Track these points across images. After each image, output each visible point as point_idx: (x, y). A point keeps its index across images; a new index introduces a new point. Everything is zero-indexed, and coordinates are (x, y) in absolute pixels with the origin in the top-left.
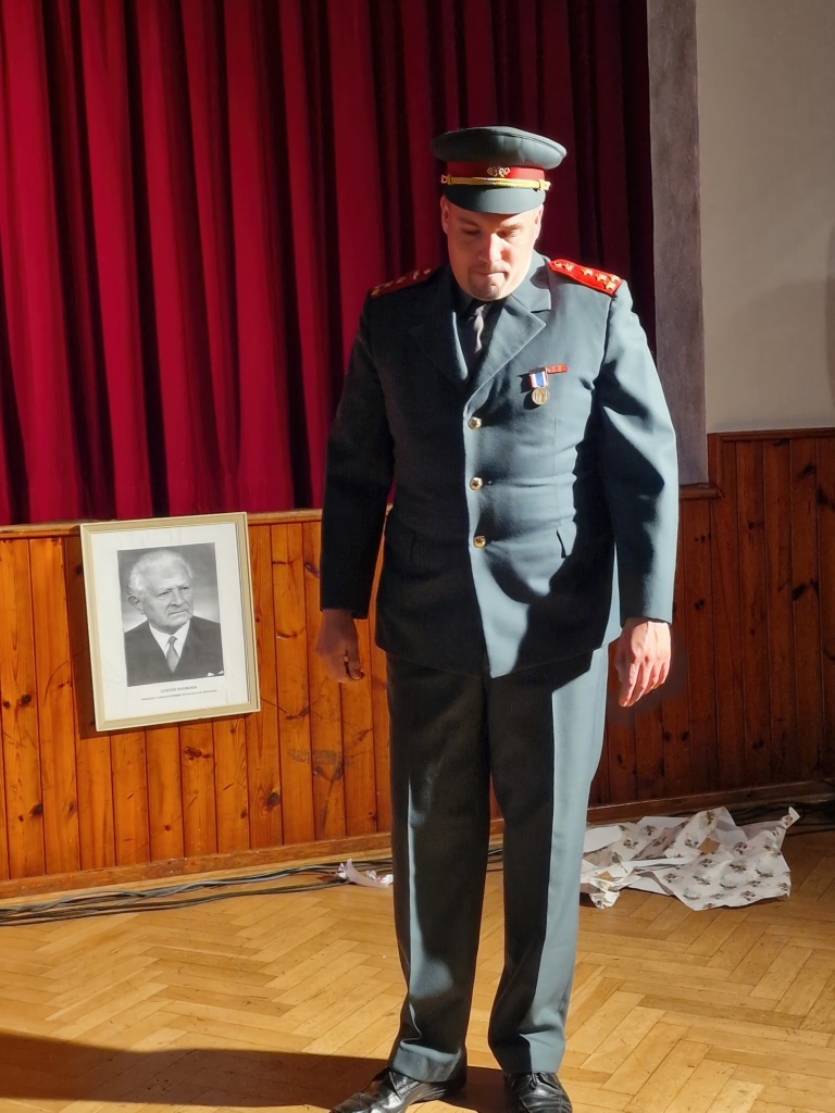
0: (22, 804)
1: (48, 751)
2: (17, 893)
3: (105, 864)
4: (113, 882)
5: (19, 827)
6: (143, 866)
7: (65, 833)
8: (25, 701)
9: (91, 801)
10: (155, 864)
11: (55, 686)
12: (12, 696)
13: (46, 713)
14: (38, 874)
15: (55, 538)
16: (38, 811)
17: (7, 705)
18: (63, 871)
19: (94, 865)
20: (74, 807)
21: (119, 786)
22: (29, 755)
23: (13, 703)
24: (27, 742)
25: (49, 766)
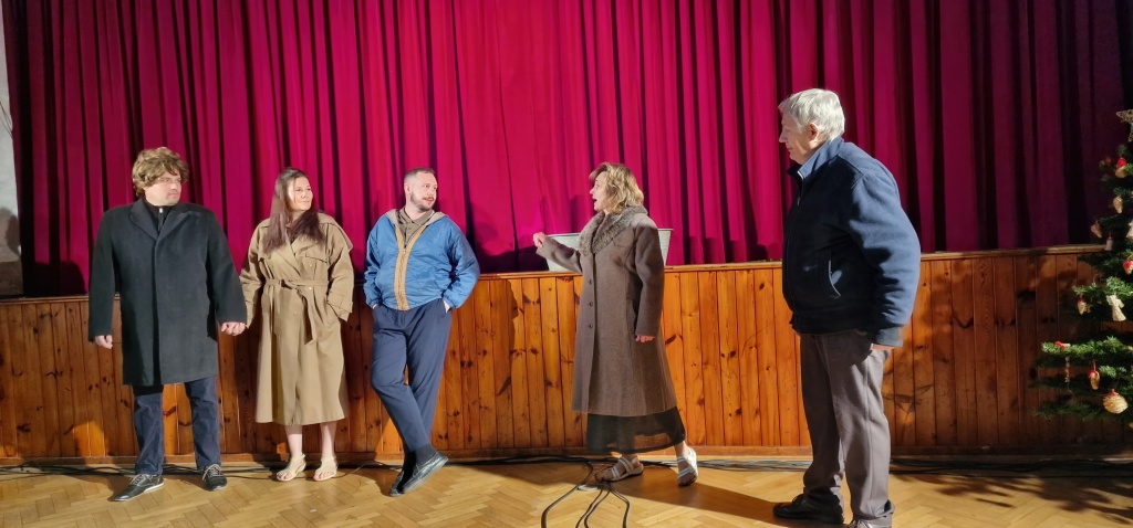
0: (731, 408)
1: (744, 380)
2: (729, 453)
3: (775, 444)
4: (779, 454)
5: (729, 419)
6: (795, 447)
7: (753, 426)
8: (733, 354)
9: (767, 409)
10: (802, 447)
11: (747, 348)
12: (726, 351)
13: (743, 361)
14: (739, 445)
15: (748, 270)
16: (739, 412)
17: (723, 355)
18: (752, 445)
19: (769, 445)
20: (758, 412)
21: (782, 403)
22: (734, 382)
23: (726, 355)
24: (734, 376)
25: (744, 389)
